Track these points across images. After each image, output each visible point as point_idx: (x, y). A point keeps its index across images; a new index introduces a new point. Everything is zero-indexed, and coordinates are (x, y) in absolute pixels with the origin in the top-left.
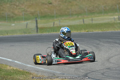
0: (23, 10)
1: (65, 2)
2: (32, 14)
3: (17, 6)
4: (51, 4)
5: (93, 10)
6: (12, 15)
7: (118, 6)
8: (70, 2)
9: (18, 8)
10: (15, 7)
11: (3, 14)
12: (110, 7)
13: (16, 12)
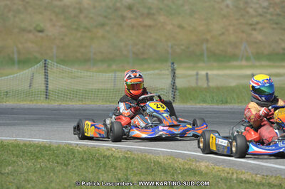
1: (76, 29)
4: (41, 31)
5: (143, 53)
8: (89, 30)
12: (183, 47)
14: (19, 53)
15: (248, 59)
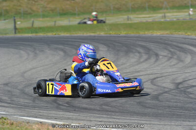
0: (42, 6)
2: (52, 10)
3: (35, 2)
6: (29, 11)
7: (147, 5)
9: (37, 3)
10: (34, 2)
11: (20, 10)
12: (138, 5)
13: (34, 8)
14: (63, 10)
15: (167, 9)
